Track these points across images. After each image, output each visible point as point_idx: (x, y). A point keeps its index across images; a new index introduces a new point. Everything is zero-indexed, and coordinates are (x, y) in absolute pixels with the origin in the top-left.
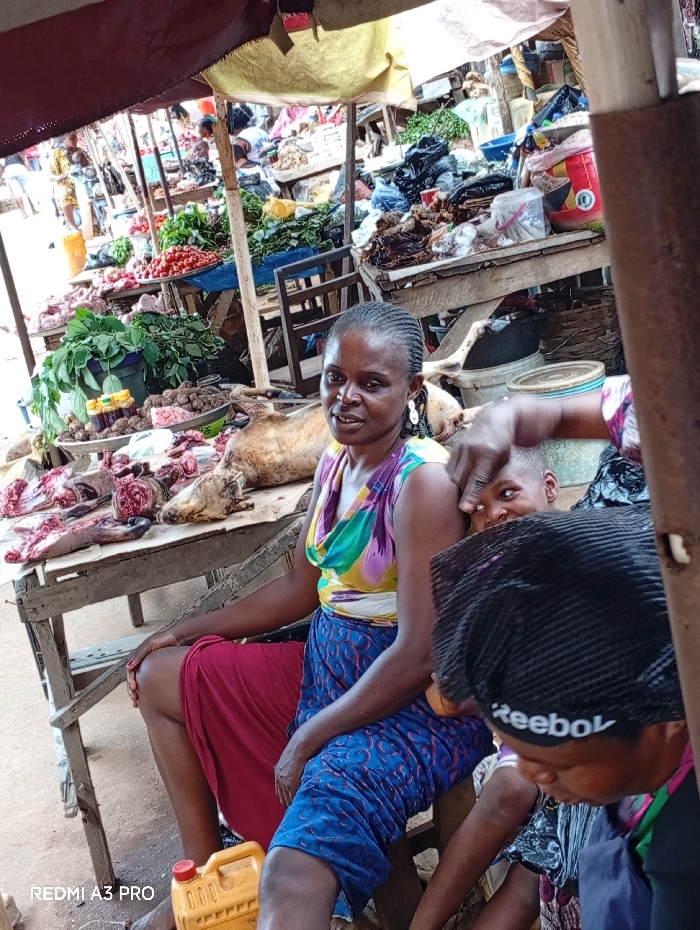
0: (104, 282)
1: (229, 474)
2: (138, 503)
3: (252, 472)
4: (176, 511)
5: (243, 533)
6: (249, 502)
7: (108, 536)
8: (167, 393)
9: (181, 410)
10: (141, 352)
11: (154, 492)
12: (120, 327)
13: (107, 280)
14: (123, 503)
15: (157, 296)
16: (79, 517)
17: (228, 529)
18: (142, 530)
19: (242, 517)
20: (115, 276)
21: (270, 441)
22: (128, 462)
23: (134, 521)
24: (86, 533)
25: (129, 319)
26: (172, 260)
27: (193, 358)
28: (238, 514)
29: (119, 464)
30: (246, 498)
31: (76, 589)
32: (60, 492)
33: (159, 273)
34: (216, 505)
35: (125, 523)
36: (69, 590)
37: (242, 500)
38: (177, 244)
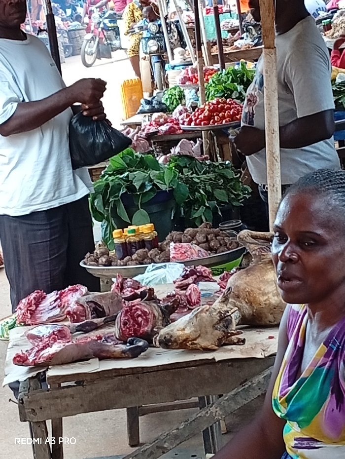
0: (151, 125)
1: (225, 308)
2: (139, 325)
3: (247, 310)
4: (171, 336)
5: (232, 366)
6: (241, 337)
7: (108, 351)
8: (189, 230)
9: (198, 248)
10: (172, 191)
11: (154, 316)
12: (156, 166)
13: (153, 123)
14: (125, 324)
15: (196, 142)
16: (86, 332)
17: (217, 360)
18: (139, 350)
19: (232, 350)
20: (162, 120)
21: (268, 283)
22: (139, 288)
23: (133, 341)
24: (88, 346)
25: (166, 160)
26: (214, 111)
27: (219, 202)
28: (229, 347)
29: (129, 289)
30: (238, 333)
31: (72, 397)
32: (73, 307)
33: (201, 121)
34: (209, 336)
35: (125, 343)
36: (66, 397)
37: (234, 334)
38: (222, 96)
